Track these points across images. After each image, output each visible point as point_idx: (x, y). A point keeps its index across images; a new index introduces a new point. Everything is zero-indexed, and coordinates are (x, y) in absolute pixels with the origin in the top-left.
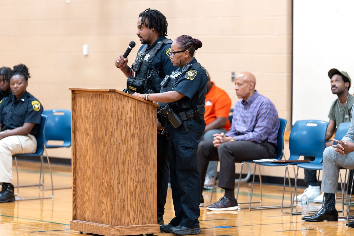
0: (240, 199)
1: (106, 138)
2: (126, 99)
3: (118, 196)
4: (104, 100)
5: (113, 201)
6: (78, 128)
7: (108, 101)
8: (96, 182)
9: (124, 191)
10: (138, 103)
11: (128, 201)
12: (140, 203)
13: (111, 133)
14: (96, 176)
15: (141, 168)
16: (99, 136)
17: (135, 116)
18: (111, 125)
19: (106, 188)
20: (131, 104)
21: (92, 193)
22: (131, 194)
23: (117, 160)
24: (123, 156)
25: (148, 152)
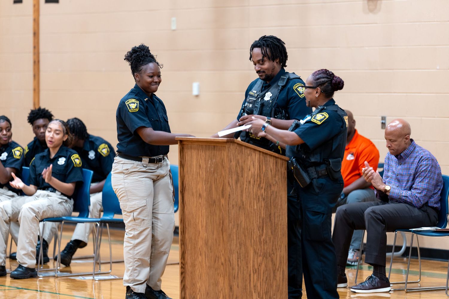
0: (393, 278)
1: (223, 201)
2: (248, 151)
3: (238, 274)
4: (220, 152)
5: (231, 281)
6: (187, 188)
7: (225, 154)
8: (210, 256)
9: (245, 268)
10: (264, 156)
11: (250, 281)
12: (266, 283)
13: (229, 195)
14: (210, 248)
15: (267, 239)
16: (214, 199)
17: (260, 172)
18: (229, 184)
19: (222, 264)
20: (254, 157)
21: (205, 271)
22: (255, 271)
23: (237, 228)
24: (244, 223)
25: (276, 219)
